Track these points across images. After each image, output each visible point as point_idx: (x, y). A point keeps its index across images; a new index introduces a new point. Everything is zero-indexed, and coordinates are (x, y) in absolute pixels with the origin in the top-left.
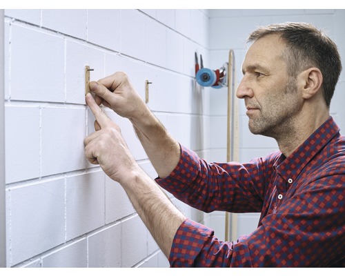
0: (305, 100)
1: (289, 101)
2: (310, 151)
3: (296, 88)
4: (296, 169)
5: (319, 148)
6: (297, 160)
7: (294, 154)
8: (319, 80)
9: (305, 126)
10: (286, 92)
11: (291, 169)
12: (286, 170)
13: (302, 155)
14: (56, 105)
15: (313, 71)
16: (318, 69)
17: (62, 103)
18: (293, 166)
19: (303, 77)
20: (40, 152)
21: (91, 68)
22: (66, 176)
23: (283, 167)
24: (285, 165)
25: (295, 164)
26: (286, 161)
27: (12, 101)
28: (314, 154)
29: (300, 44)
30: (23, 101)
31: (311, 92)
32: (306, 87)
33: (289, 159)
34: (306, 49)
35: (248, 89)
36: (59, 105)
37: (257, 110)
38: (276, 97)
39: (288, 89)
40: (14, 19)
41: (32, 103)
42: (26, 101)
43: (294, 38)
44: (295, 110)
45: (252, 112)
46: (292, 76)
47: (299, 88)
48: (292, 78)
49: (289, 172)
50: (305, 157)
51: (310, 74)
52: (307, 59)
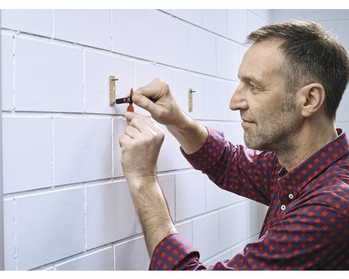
0: (305, 118)
1: (286, 119)
2: (313, 170)
3: (294, 106)
4: (297, 185)
5: (322, 168)
6: (299, 177)
7: (296, 170)
8: (321, 98)
9: (305, 145)
10: (283, 111)
11: (292, 185)
12: (287, 184)
13: (304, 172)
14: (73, 115)
15: (314, 87)
16: (320, 85)
17: (81, 113)
18: (294, 182)
19: (303, 93)
20: (53, 162)
21: (116, 78)
22: (85, 185)
23: (283, 181)
24: (286, 179)
25: (297, 180)
26: (287, 175)
27: (16, 112)
28: (316, 173)
29: (300, 57)
30: (31, 112)
31: (311, 111)
32: (306, 105)
33: (290, 174)
34: (307, 62)
35: (243, 100)
36: (77, 115)
37: (253, 124)
38: (272, 115)
39: (285, 108)
40: (18, 32)
41: (42, 114)
42: (34, 112)
43: (295, 49)
44: (292, 128)
45: (247, 125)
46: (291, 92)
47: (298, 105)
48: (290, 95)
49: (290, 187)
50: (307, 176)
51: (312, 90)
52: (308, 73)
